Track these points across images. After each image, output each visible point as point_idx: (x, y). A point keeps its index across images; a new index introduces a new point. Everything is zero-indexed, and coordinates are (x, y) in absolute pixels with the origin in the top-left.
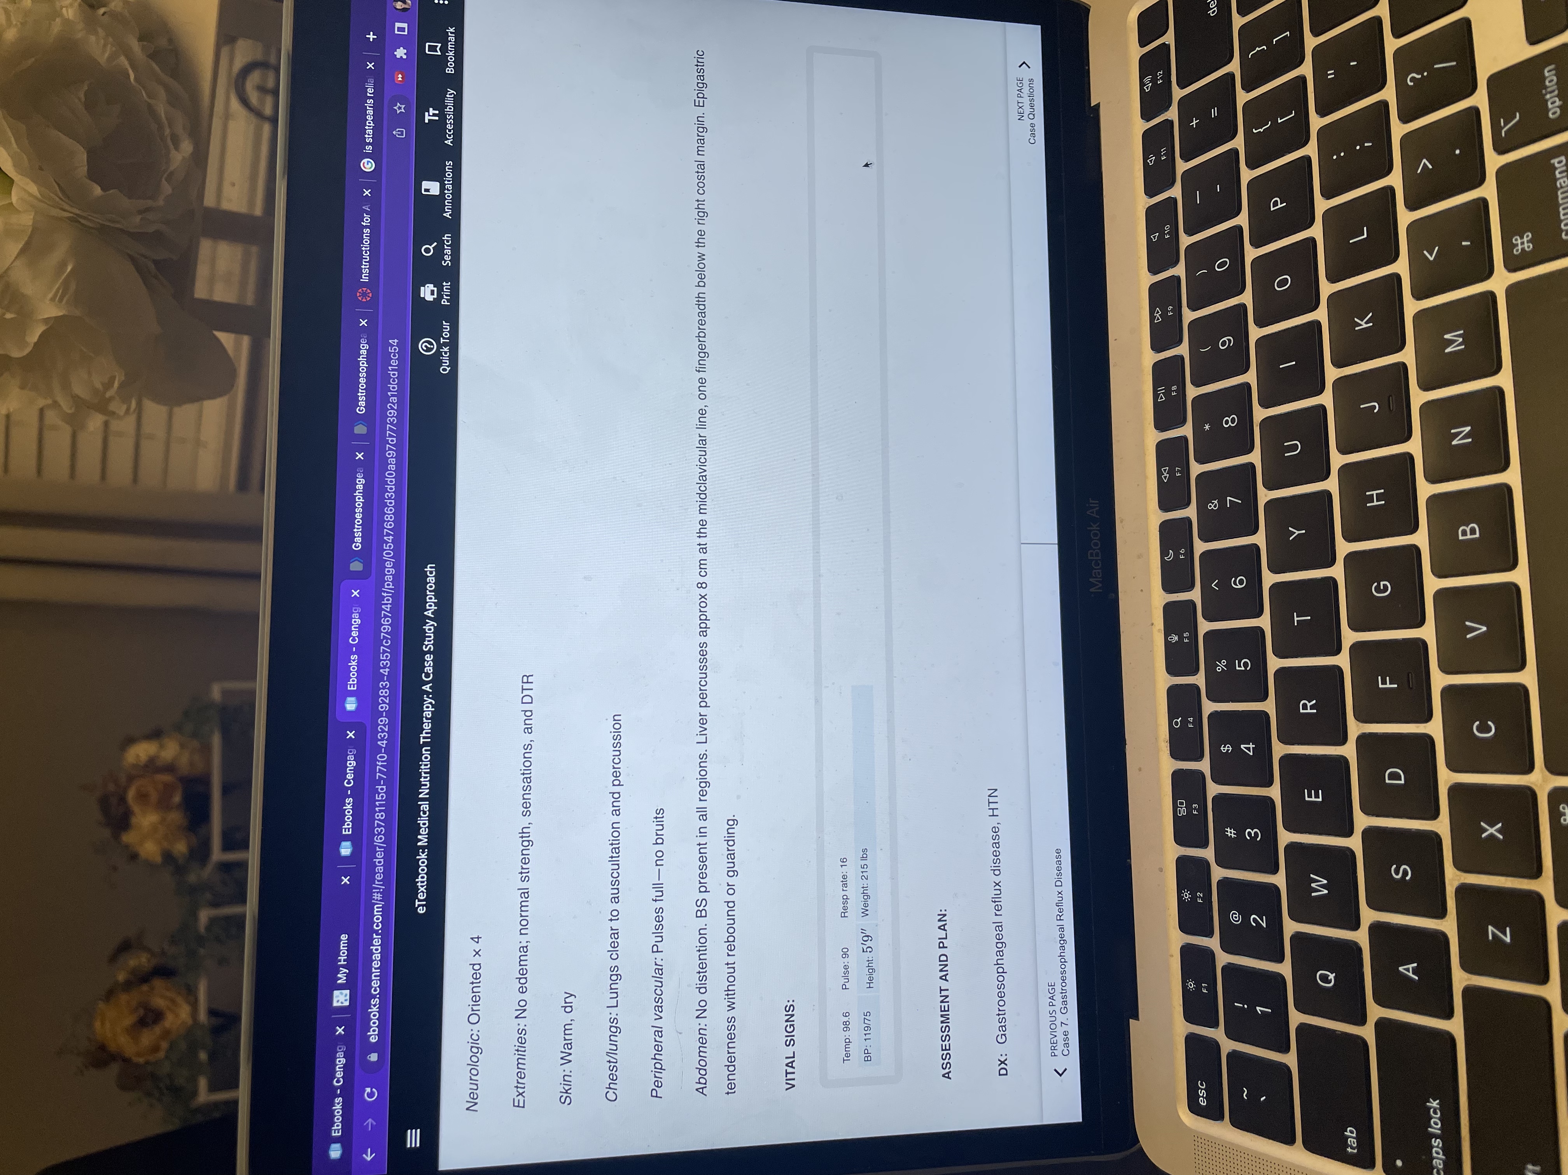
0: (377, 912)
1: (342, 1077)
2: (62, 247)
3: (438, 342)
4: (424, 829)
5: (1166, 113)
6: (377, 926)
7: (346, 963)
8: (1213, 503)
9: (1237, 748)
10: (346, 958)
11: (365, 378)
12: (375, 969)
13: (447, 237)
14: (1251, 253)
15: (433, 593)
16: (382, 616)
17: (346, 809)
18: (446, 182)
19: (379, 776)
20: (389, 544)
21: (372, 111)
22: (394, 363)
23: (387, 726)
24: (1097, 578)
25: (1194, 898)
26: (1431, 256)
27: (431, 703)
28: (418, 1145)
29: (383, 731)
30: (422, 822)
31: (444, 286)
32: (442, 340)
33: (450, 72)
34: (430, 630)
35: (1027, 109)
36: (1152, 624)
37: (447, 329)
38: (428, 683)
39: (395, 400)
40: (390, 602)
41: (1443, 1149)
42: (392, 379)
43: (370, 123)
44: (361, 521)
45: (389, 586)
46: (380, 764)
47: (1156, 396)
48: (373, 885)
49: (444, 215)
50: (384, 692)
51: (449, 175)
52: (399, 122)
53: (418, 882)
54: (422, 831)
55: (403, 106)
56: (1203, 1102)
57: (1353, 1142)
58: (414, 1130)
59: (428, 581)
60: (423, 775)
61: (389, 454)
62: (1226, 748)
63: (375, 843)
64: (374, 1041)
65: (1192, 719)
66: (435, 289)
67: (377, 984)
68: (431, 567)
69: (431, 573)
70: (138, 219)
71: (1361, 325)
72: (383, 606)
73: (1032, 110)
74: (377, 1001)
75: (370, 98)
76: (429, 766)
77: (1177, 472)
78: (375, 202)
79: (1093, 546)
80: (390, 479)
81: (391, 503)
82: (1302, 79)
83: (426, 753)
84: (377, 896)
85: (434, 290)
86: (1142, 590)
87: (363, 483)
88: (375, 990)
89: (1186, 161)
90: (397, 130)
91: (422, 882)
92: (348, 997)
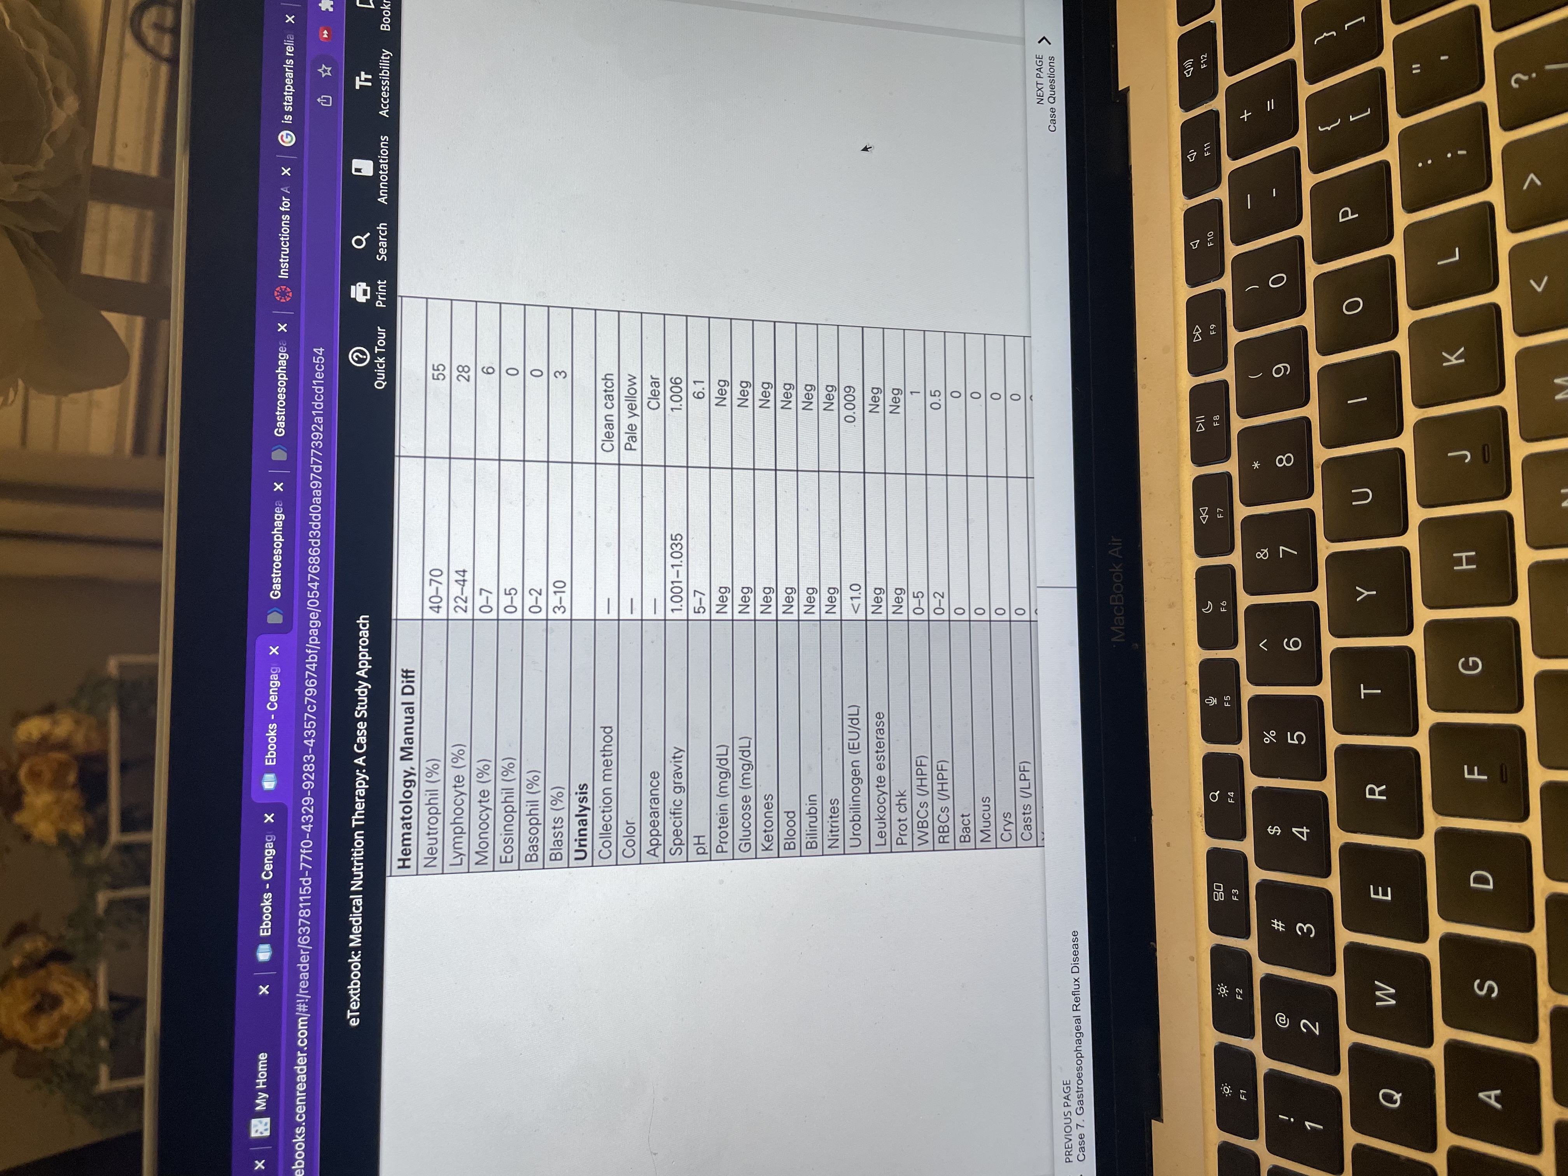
0: (302, 1025)
3: (372, 352)
4: (356, 927)
5: (1210, 103)
6: (302, 1042)
7: (265, 1086)
8: (1262, 552)
9: (1286, 831)
10: (265, 1080)
11: (285, 393)
12: (300, 1092)
13: (382, 226)
14: (1313, 270)
15: (367, 650)
16: (307, 677)
17: (264, 906)
18: (381, 161)
19: (303, 866)
20: (314, 592)
21: (292, 74)
22: (319, 376)
23: (312, 807)
24: (1118, 625)
25: (1232, 993)
26: (1539, 286)
27: (364, 779)
29: (308, 813)
30: (354, 919)
31: (379, 285)
32: (377, 350)
33: (385, 29)
34: (363, 692)
35: (1047, 92)
36: (1186, 683)
37: (382, 336)
38: (360, 755)
39: (320, 420)
40: (316, 660)
42: (317, 395)
43: (289, 88)
44: (280, 564)
45: (314, 641)
46: (304, 852)
47: (1194, 425)
48: (297, 995)
49: (379, 200)
50: (308, 768)
51: (384, 152)
52: (325, 86)
53: (350, 990)
54: (355, 930)
55: (330, 69)
59: (361, 635)
60: (356, 864)
61: (314, 485)
62: (1274, 830)
63: (299, 946)
65: (1232, 793)
66: (369, 288)
67: (302, 1109)
68: (364, 619)
69: (364, 625)
71: (1449, 361)
72: (307, 666)
73: (1053, 93)
74: (302, 1130)
75: (290, 58)
76: (362, 853)
77: (1219, 513)
78: (295, 181)
79: (1116, 591)
80: (316, 515)
81: (316, 543)
82: (1381, 72)
83: (359, 838)
84: (302, 1008)
85: (366, 290)
86: (1174, 644)
87: (283, 519)
88: (300, 1117)
89: (1235, 159)
90: (322, 97)
91: (355, 989)
92: (268, 1126)
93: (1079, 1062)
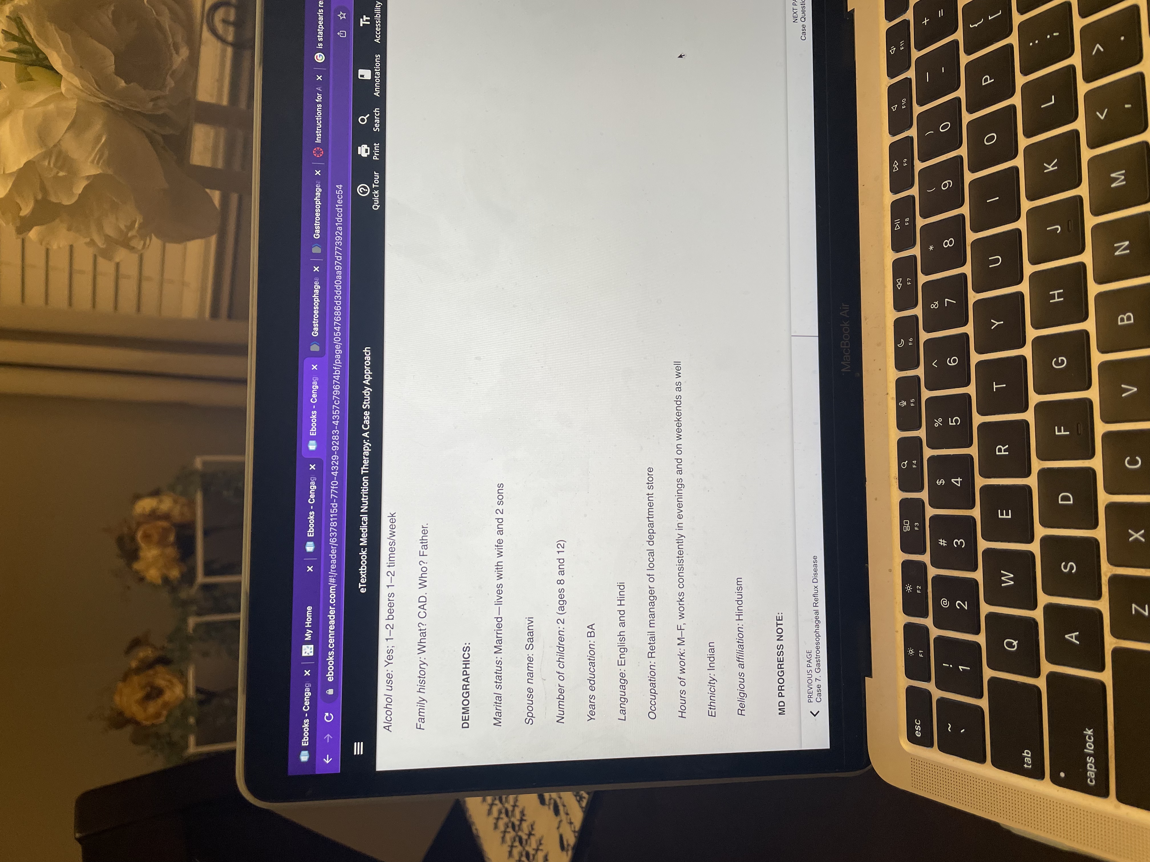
0: (332, 591)
1: (309, 705)
2: (98, 126)
3: (371, 187)
4: (364, 534)
5: (904, 15)
6: (332, 601)
7: (310, 626)
8: (934, 304)
9: (948, 482)
10: (311, 622)
11: (320, 213)
12: (331, 631)
13: (377, 110)
14: (967, 118)
15: (369, 368)
16: (334, 383)
17: (310, 519)
18: (376, 70)
19: (333, 496)
20: (338, 332)
21: (322, 18)
22: (340, 202)
23: (338, 461)
24: (846, 361)
25: (914, 590)
26: (1102, 115)
27: (368, 446)
28: (362, 753)
29: (335, 465)
30: (363, 529)
31: (375, 146)
32: (374, 186)
34: (367, 394)
35: (800, 14)
36: (887, 394)
37: (377, 177)
38: (366, 431)
39: (341, 229)
40: (339, 374)
41: (1094, 764)
42: (338, 214)
43: (321, 27)
44: (318, 315)
45: (338, 362)
46: (333, 488)
47: (893, 226)
48: (329, 573)
49: (375, 94)
51: (378, 64)
52: (343, 25)
53: (360, 571)
55: (345, 14)
56: (918, 735)
57: (1028, 760)
58: (359, 743)
59: (366, 359)
60: (364, 496)
61: (337, 268)
62: (940, 482)
63: (330, 544)
64: (330, 680)
65: (915, 461)
66: (369, 148)
67: (332, 641)
68: (367, 349)
69: (367, 353)
70: (151, 104)
71: (1048, 169)
72: (334, 377)
73: (804, 15)
74: (332, 653)
75: (321, 8)
76: (367, 490)
77: (908, 281)
78: (324, 84)
79: (844, 339)
80: (338, 286)
83: (365, 481)
84: (332, 580)
85: (367, 149)
86: (880, 369)
87: (319, 288)
88: (331, 646)
89: (919, 50)
90: (340, 31)
91: (364, 571)
92: (312, 650)
93: (817, 639)
